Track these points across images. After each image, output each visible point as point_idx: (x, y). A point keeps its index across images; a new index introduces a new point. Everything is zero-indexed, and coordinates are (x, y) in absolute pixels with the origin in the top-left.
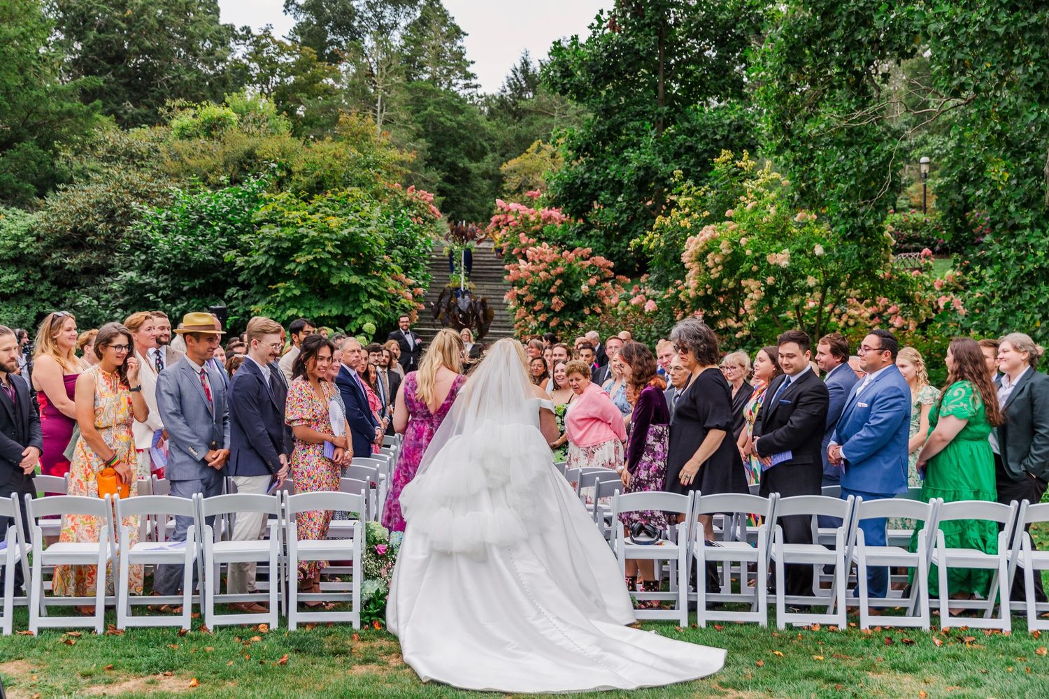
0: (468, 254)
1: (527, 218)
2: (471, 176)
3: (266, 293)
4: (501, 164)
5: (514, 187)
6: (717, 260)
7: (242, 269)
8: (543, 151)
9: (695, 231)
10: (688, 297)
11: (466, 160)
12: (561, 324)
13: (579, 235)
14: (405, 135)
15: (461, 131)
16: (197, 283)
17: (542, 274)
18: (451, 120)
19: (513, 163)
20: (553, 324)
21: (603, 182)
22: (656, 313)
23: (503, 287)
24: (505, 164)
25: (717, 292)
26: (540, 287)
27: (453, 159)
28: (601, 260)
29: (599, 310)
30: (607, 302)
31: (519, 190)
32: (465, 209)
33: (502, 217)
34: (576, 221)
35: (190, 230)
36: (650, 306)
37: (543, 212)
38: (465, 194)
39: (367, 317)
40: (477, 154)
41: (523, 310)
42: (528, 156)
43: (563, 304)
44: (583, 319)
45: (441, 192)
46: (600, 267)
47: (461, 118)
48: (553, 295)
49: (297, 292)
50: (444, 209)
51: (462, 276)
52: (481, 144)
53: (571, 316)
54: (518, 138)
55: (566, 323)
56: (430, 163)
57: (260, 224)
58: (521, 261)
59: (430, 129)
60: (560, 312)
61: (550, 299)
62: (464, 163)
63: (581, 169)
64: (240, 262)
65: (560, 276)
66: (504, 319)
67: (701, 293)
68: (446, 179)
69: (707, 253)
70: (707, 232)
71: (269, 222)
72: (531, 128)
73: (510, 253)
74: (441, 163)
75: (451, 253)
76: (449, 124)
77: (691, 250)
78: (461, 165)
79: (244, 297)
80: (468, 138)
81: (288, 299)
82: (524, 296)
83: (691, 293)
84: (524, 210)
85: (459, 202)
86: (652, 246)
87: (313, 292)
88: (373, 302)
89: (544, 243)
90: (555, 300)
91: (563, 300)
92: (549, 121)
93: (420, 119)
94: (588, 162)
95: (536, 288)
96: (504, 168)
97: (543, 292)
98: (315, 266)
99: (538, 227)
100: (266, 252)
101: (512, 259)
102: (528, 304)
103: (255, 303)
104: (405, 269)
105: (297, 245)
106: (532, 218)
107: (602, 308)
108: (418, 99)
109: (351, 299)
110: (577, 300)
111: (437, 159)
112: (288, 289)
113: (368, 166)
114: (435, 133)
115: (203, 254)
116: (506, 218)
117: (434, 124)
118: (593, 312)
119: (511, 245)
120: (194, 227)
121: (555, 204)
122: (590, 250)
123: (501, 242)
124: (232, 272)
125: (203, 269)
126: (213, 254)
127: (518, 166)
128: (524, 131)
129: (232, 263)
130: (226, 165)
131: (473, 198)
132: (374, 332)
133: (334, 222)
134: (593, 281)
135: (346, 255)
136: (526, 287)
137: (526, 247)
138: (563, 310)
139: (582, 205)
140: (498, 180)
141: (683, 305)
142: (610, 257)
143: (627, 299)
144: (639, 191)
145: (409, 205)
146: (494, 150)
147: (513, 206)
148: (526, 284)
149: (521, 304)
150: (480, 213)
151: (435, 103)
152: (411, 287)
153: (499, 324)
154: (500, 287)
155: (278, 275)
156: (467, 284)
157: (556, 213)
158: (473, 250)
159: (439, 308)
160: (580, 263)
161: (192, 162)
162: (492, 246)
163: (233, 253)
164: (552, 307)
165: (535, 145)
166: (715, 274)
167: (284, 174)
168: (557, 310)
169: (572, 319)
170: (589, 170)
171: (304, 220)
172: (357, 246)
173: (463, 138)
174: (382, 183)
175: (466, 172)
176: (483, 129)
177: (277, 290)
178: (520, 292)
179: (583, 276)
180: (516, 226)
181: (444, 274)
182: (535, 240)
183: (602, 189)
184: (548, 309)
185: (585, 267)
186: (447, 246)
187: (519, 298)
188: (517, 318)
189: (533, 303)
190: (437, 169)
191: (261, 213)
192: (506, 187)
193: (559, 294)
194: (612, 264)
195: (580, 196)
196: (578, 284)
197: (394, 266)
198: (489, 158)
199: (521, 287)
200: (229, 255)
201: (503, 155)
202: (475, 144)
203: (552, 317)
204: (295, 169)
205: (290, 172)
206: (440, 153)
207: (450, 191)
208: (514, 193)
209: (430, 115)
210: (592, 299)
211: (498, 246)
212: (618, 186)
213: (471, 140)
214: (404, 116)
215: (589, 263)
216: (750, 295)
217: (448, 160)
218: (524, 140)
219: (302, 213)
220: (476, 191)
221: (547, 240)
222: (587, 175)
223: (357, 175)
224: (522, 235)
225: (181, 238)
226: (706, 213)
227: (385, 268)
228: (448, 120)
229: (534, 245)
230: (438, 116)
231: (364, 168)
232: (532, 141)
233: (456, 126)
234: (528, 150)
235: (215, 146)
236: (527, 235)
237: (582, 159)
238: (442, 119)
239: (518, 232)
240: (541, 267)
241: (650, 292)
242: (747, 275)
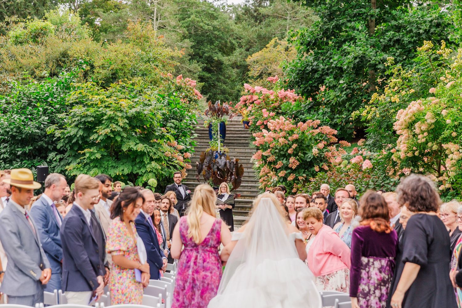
0: (223, 126)
1: (268, 97)
2: (223, 66)
3: (76, 156)
4: (246, 56)
5: (256, 74)
6: (424, 128)
7: (59, 139)
8: (279, 46)
9: (403, 105)
10: (399, 158)
11: (220, 54)
12: (296, 179)
13: (309, 111)
14: (174, 37)
15: (216, 32)
16: (27, 149)
17: (281, 140)
18: (208, 25)
19: (256, 56)
20: (290, 178)
21: (328, 69)
22: (373, 169)
23: (249, 151)
24: (250, 57)
25: (422, 154)
26: (280, 150)
27: (210, 54)
28: (327, 129)
29: (326, 168)
30: (332, 161)
31: (260, 76)
32: (219, 92)
33: (248, 97)
34: (307, 99)
35: (21, 111)
36: (366, 165)
37: (282, 92)
38: (218, 80)
39: (150, 175)
40: (227, 50)
41: (266, 168)
42: (267, 50)
43: (298, 163)
44: (314, 175)
45: (202, 79)
46: (327, 134)
47: (215, 23)
48: (290, 155)
49: (98, 156)
50: (204, 91)
51: (219, 142)
52: (230, 42)
53: (304, 172)
54: (259, 36)
55: (300, 178)
56: (192, 57)
57: (72, 105)
58: (264, 131)
59: (192, 32)
60: (295, 169)
61: (288, 159)
62: (218, 56)
63: (311, 59)
64: (58, 134)
65: (296, 141)
66: (251, 175)
67: (410, 155)
68: (205, 69)
69: (414, 122)
70: (414, 106)
71: (77, 103)
72: (269, 29)
73: (255, 125)
74: (201, 57)
75: (210, 126)
76: (206, 27)
77: (401, 120)
78: (216, 58)
79: (61, 160)
80: (221, 38)
81: (92, 161)
82: (267, 157)
83: (402, 155)
84: (265, 91)
85: (214, 86)
86: (369, 117)
87: (110, 155)
88: (153, 163)
89: (281, 117)
90: (292, 160)
91: (298, 160)
92: (283, 23)
93: (185, 25)
94: (316, 54)
95: (277, 151)
96: (249, 60)
97: (283, 154)
98: (112, 136)
99: (276, 104)
100: (76, 126)
101: (257, 128)
102: (270, 163)
103: (69, 164)
104: (177, 137)
105: (98, 121)
106: (272, 97)
107: (329, 166)
108: (184, 10)
109: (138, 160)
110: (309, 160)
111: (198, 54)
112: (92, 153)
113: (149, 61)
114: (196, 35)
115: (31, 128)
116: (252, 98)
117: (196, 28)
118: (321, 170)
119: (256, 118)
120: (25, 108)
121: (291, 86)
122: (319, 122)
123: (248, 116)
125: (31, 139)
126: (38, 128)
127: (259, 58)
128: (263, 31)
129: (53, 135)
130: (47, 63)
131: (225, 83)
132: (155, 186)
133: (124, 103)
134: (321, 145)
135: (133, 128)
136: (269, 150)
137: (267, 119)
138: (299, 167)
139: (311, 87)
140: (244, 69)
141: (394, 164)
142: (334, 126)
143: (348, 159)
144: (357, 74)
145: (179, 89)
146: (240, 46)
147: (257, 88)
148: (269, 147)
149: (266, 162)
150: (230, 94)
151: (197, 12)
152: (181, 151)
153: (247, 179)
154: (247, 151)
155: (84, 143)
156: (222, 148)
157: (291, 94)
158: (226, 123)
159: (202, 166)
160: (311, 131)
161: (24, 61)
162: (240, 119)
163: (53, 127)
164: (290, 166)
165: (272, 42)
166: (421, 139)
167: (89, 68)
168: (294, 168)
169: (305, 175)
170: (316, 59)
171: (102, 102)
172: (141, 121)
173: (217, 38)
174: (159, 73)
175: (220, 63)
176: (232, 30)
177: (84, 154)
178: (265, 154)
179: (313, 141)
180: (259, 103)
181: (205, 141)
182: (274, 113)
183: (327, 74)
184: (286, 168)
185: (315, 134)
186: (207, 120)
187: (264, 158)
188: (261, 174)
189: (275, 163)
190: (198, 62)
191: (72, 97)
192: (250, 74)
193: (296, 155)
194: (336, 132)
195: (310, 79)
196: (309, 147)
197: (168, 135)
198: (237, 51)
199: (265, 150)
200: (50, 129)
201: (247, 50)
202: (226, 42)
203: (290, 173)
204: (96, 64)
205: (92, 67)
206: (200, 49)
207: (208, 78)
208: (257, 79)
209: (192, 22)
210: (320, 159)
211: (245, 119)
212: (339, 72)
213: (223, 39)
214: (173, 23)
215: (318, 131)
216: (450, 156)
217: (206, 55)
218: (264, 38)
219: (101, 97)
220: (227, 78)
221: (283, 114)
222: (315, 63)
223: (142, 68)
224: (264, 110)
225: (16, 116)
226: (413, 91)
227: (162, 137)
228: (206, 25)
229: (273, 118)
230: (198, 22)
231: (146, 62)
232: (270, 39)
233: (212, 29)
234: (267, 45)
235: (39, 49)
236: (268, 110)
237: (311, 51)
238: (201, 24)
239: (261, 108)
240: (281, 134)
241: (367, 153)
242: (447, 140)
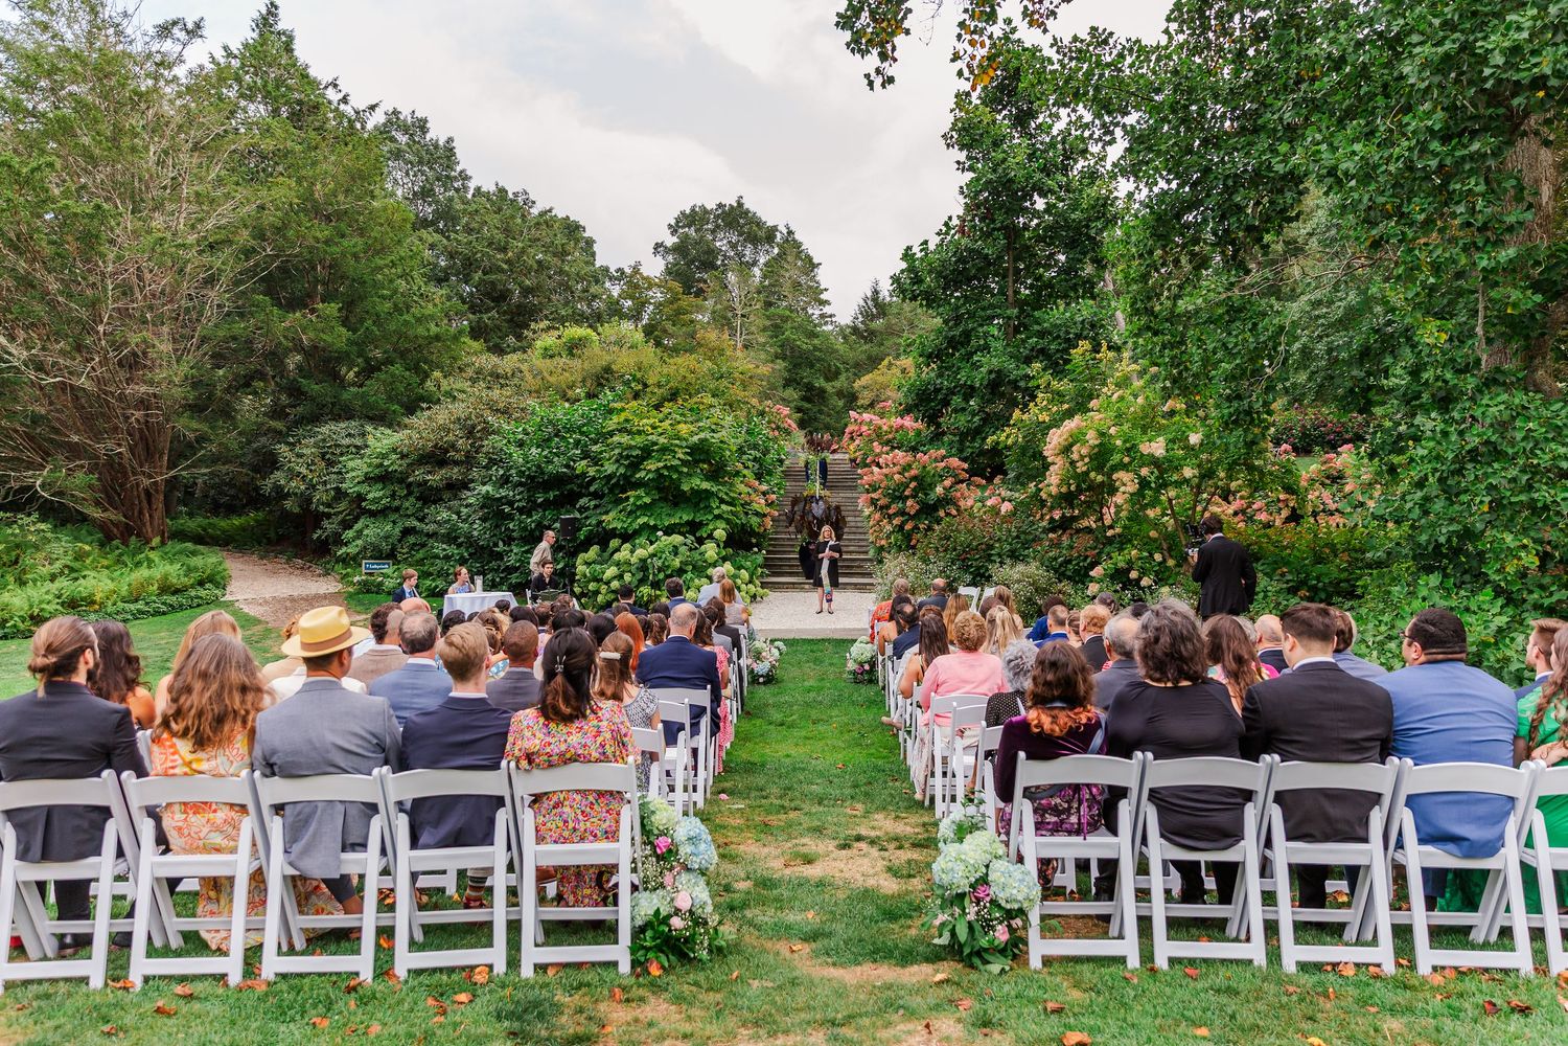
0: (823, 465)
1: (880, 428)
2: (826, 395)
3: (618, 502)
4: (854, 382)
5: (867, 401)
6: (1084, 452)
7: (594, 479)
8: (893, 367)
9: (1056, 423)
10: (1050, 495)
11: (822, 380)
12: (916, 527)
13: (932, 440)
14: (764, 356)
15: (817, 354)
16: (551, 495)
17: (897, 477)
18: (807, 343)
19: (866, 380)
20: (908, 527)
21: (955, 388)
22: (1014, 514)
23: (857, 495)
24: (858, 382)
25: (1080, 491)
26: (894, 491)
27: (809, 379)
28: (955, 462)
29: (954, 512)
30: (962, 503)
31: (872, 405)
32: (820, 424)
33: (855, 429)
34: (928, 427)
35: (544, 443)
36: (1006, 507)
37: (896, 421)
38: (821, 412)
39: (719, 524)
40: (830, 375)
41: (878, 515)
42: (879, 373)
43: (918, 507)
44: (939, 522)
45: (799, 410)
46: (954, 469)
47: (816, 342)
48: (907, 497)
49: (647, 500)
50: (802, 424)
52: (834, 364)
53: (926, 519)
54: (870, 357)
55: (921, 526)
56: (788, 383)
57: (611, 434)
58: (875, 468)
59: (788, 352)
60: (915, 515)
61: (904, 502)
62: (820, 382)
63: (933, 375)
64: (592, 472)
65: (914, 478)
66: (859, 524)
67: (1064, 490)
68: (804, 399)
69: (1071, 445)
70: (1070, 425)
71: (620, 431)
72: (881, 349)
73: (864, 462)
74: (798, 383)
75: (807, 463)
76: (804, 347)
77: (1055, 442)
78: (817, 385)
79: (596, 507)
80: (823, 360)
81: (639, 507)
82: (878, 501)
83: (1054, 490)
84: (877, 420)
85: (816, 419)
86: (1010, 442)
87: (664, 499)
88: (724, 507)
89: (897, 451)
90: (909, 503)
91: (917, 502)
93: (778, 344)
94: (939, 368)
95: (891, 491)
96: (856, 385)
97: (897, 495)
98: (666, 473)
99: (891, 436)
100: (617, 461)
101: (865, 467)
102: (882, 508)
103: (607, 513)
104: (759, 477)
105: (647, 452)
106: (885, 428)
107: (958, 510)
108: (777, 326)
109: (702, 506)
110: (932, 502)
111: (794, 379)
112: (639, 497)
113: (721, 377)
114: (792, 356)
115: (557, 466)
116: (860, 429)
117: (792, 349)
118: (948, 514)
119: (865, 454)
120: (549, 440)
121: (908, 410)
122: (944, 453)
123: (855, 452)
124: (584, 482)
125: (558, 481)
126: (567, 466)
127: (870, 382)
128: (875, 351)
129: (584, 474)
130: (584, 381)
131: (828, 415)
132: (724, 539)
133: (684, 429)
134: (947, 483)
135: (696, 462)
136: (880, 491)
137: (878, 455)
138: (918, 512)
139: (934, 410)
140: (851, 399)
141: (1043, 503)
142: (964, 460)
143: (982, 500)
144: (993, 393)
145: (762, 414)
146: (847, 370)
147: (867, 417)
148: (880, 487)
149: (876, 508)
151: (792, 328)
152: (764, 494)
154: (854, 495)
155: (627, 483)
157: (908, 422)
159: (794, 515)
160: (934, 465)
161: (552, 379)
162: (846, 456)
163: (584, 462)
164: (907, 510)
165: (885, 362)
166: (1081, 468)
167: (640, 387)
168: (912, 513)
169: (927, 522)
170: (940, 375)
171: (654, 428)
172: (707, 452)
173: (819, 360)
174: (737, 392)
175: (822, 391)
176: (837, 351)
177: (627, 498)
178: (875, 496)
179: (937, 478)
180: (869, 435)
182: (888, 448)
183: (954, 394)
184: (902, 513)
185: (939, 469)
186: (803, 456)
187: (873, 502)
188: (871, 523)
189: (888, 507)
190: (795, 388)
191: (613, 422)
192: (860, 402)
193: (914, 496)
194: (966, 466)
195: (932, 401)
196: (932, 486)
197: (745, 472)
198: (843, 377)
199: (875, 491)
200: (581, 465)
201: (856, 374)
202: (829, 365)
203: (907, 521)
204: (650, 382)
205: (645, 386)
206: (796, 373)
207: (807, 409)
208: (868, 406)
210: (946, 501)
211: (853, 455)
212: (969, 392)
213: (826, 362)
214: (762, 340)
215: (943, 465)
216: (1122, 489)
217: (805, 380)
218: (876, 358)
219: (651, 421)
220: (830, 409)
221: (899, 447)
222: (939, 380)
224: (875, 444)
225: (534, 450)
226: (1066, 406)
227: (736, 473)
228: (804, 344)
229: (887, 453)
231: (717, 379)
232: (883, 358)
233: (812, 349)
234: (879, 367)
235: (575, 363)
236: (880, 444)
237: (933, 366)
238: (798, 343)
239: (872, 441)
240: (895, 469)
241: (1005, 493)
242: (1116, 468)
